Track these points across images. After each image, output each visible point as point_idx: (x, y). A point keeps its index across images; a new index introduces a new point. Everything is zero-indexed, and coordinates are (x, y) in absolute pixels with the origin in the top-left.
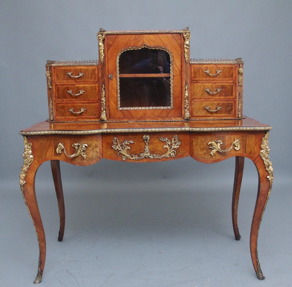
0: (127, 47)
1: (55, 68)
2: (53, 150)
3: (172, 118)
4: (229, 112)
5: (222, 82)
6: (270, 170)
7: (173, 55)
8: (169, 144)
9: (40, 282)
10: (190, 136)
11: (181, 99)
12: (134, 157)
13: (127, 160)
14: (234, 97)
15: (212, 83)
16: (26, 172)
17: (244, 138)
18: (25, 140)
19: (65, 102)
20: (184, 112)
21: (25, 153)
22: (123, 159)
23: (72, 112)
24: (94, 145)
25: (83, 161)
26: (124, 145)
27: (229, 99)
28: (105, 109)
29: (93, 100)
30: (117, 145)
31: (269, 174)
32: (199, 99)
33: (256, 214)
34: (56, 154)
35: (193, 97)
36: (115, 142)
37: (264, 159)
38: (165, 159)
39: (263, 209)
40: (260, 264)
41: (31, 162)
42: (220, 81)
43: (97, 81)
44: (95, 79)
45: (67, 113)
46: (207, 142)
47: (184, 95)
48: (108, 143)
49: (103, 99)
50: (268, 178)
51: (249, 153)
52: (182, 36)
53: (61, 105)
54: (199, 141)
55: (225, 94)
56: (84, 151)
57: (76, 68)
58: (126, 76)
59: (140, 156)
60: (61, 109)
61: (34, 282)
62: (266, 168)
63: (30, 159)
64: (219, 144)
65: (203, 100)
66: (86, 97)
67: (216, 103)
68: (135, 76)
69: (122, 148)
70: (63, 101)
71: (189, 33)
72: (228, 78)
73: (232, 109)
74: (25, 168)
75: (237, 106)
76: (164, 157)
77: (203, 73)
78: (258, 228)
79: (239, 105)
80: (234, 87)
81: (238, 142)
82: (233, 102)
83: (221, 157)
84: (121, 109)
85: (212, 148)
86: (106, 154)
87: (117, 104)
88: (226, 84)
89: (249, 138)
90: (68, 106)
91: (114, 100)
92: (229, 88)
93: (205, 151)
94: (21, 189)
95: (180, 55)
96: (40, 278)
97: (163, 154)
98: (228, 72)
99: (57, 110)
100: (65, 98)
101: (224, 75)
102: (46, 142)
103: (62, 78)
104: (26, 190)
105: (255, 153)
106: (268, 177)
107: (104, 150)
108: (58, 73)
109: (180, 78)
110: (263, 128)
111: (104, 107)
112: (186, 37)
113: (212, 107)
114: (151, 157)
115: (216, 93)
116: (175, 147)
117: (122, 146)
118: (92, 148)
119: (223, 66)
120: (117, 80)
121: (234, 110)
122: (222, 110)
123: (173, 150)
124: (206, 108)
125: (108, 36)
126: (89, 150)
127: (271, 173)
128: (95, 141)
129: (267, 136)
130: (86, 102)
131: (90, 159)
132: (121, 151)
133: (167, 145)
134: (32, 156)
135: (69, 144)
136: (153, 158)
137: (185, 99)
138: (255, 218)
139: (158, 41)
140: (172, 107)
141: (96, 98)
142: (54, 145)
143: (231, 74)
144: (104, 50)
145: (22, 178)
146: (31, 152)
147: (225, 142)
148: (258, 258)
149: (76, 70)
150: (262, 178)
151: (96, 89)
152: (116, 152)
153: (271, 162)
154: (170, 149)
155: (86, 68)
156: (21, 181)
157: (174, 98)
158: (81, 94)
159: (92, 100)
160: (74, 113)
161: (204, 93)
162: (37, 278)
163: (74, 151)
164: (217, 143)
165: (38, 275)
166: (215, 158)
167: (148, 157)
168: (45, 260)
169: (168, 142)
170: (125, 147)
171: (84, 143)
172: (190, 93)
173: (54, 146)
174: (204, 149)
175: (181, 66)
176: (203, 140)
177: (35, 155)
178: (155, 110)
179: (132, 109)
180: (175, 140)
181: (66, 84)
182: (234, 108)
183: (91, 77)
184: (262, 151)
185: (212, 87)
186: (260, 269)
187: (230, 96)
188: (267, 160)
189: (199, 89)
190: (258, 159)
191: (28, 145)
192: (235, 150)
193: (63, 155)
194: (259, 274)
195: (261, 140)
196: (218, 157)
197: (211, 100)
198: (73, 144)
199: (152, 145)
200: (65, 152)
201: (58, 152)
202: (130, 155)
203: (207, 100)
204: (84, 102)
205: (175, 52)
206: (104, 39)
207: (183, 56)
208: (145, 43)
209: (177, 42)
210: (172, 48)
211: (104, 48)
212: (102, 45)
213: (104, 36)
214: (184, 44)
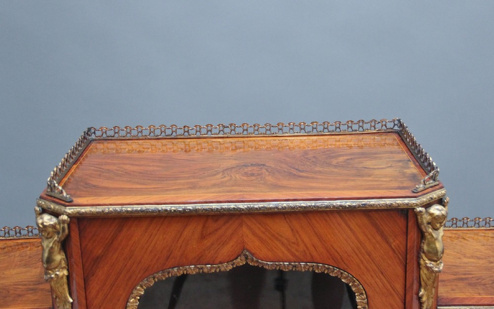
0: (170, 263)
7: (370, 293)
52: (411, 223)
71: (440, 201)
95: (402, 294)
112: (429, 223)
125: (85, 224)
139: (306, 239)
144: (68, 277)
205: (380, 284)
206: (68, 237)
207: (415, 296)
208: (248, 251)
209: (387, 242)
210: (366, 268)
211: (68, 270)
212: (59, 257)
213: (66, 225)
214: (420, 249)
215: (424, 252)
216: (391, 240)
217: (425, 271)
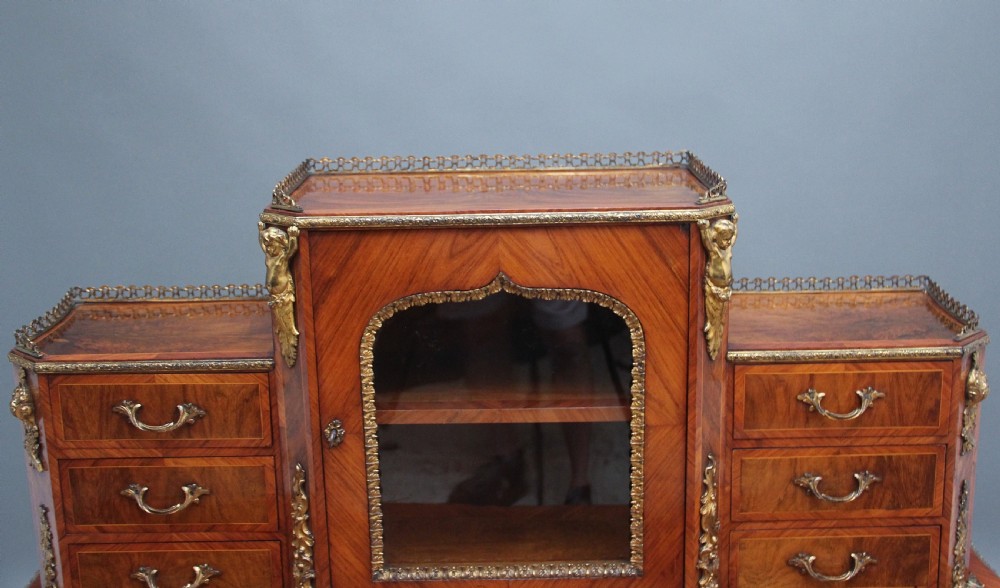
0: (413, 288)
1: (55, 382)
4: (913, 574)
5: (882, 441)
7: (647, 328)
11: (684, 533)
14: (938, 510)
15: (835, 450)
19: (111, 537)
23: (152, 582)
27: (912, 518)
28: (312, 581)
29: (251, 531)
32: (767, 521)
35: (737, 515)
42: (870, 441)
43: (269, 444)
44: (258, 432)
47: (697, 514)
49: (302, 534)
52: (694, 240)
53: (92, 550)
55: (894, 497)
57: (160, 380)
58: (410, 421)
60: (97, 571)
65: (785, 525)
66: (217, 514)
67: (848, 535)
68: (457, 421)
70: (102, 531)
71: (729, 217)
72: (914, 423)
73: (924, 565)
75: (950, 548)
77: (793, 405)
79: (957, 540)
80: (940, 467)
82: (930, 533)
84: (387, 575)
87: (371, 556)
88: (901, 453)
90: (130, 556)
91: (356, 539)
92: (913, 467)
95: (684, 328)
98: (917, 397)
99: (75, 574)
100: (115, 517)
101: (897, 411)
103: (95, 430)
108: (71, 405)
109: (677, 435)
112: (714, 240)
113: (828, 556)
115: (853, 497)
119: (891, 370)
120: (366, 449)
121: (934, 568)
122: (874, 569)
124: (802, 561)
125: (316, 238)
130: (217, 536)
137: (702, 532)
139: (573, 261)
140: (638, 570)
141: (265, 519)
143: (929, 404)
144: (294, 304)
149: (162, 390)
151: (263, 483)
155: (209, 381)
157: (645, 528)
158: (193, 504)
159: (246, 528)
161: (795, 494)
172: (724, 494)
175: (688, 385)
179: (441, 574)
181: (115, 454)
183: (240, 423)
185: (832, 463)
187: (920, 506)
189: (768, 475)
197: (826, 524)
203: (806, 524)
204: (207, 536)
205: (659, 316)
206: (297, 254)
207: (699, 333)
208: (505, 274)
209: (667, 264)
210: (642, 296)
211: (295, 295)
212: (285, 279)
213: (294, 238)
214: (704, 274)
215: (709, 277)
216: (671, 261)
217: (711, 300)
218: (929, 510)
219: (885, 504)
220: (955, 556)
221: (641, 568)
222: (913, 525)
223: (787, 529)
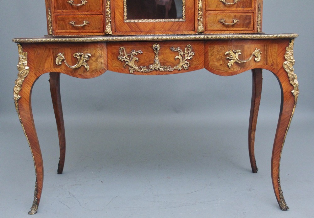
2: (52, 61)
3: (184, 32)
4: (248, 25)
6: (295, 84)
8: (182, 54)
9: (36, 213)
10: (205, 46)
11: (194, 10)
12: (143, 69)
13: (135, 72)
14: (253, 8)
16: (21, 86)
17: (265, 48)
18: (19, 48)
19: (65, 13)
20: (197, 25)
21: (20, 63)
22: (131, 71)
23: (74, 25)
24: (98, 54)
25: (85, 73)
26: (131, 55)
27: (247, 10)
28: (110, 22)
29: (97, 12)
30: (124, 55)
31: (293, 88)
32: (214, 11)
33: (278, 135)
34: (55, 65)
35: (207, 9)
36: (121, 52)
37: (288, 71)
38: (177, 71)
39: (286, 130)
40: (282, 193)
41: (27, 74)
45: (68, 26)
46: (223, 51)
47: (197, 6)
48: (113, 54)
49: (108, 10)
50: (293, 93)
51: (271, 65)
53: (60, 17)
54: (215, 50)
55: (243, 5)
56: (86, 61)
59: (149, 68)
60: (61, 22)
61: (29, 213)
62: (290, 81)
63: (26, 71)
64: (237, 54)
65: (218, 12)
66: (89, 8)
67: (233, 15)
69: (130, 59)
70: (63, 12)
73: (250, 23)
74: (20, 82)
75: (256, 19)
76: (175, 69)
78: (281, 151)
79: (258, 18)
81: (259, 52)
82: (251, 14)
83: (240, 69)
84: (127, 21)
85: (230, 59)
86: (112, 66)
87: (124, 16)
89: (271, 47)
90: (69, 18)
91: (120, 11)
93: (221, 62)
94: (15, 105)
96: (37, 207)
97: (174, 66)
99: (56, 23)
100: (66, 8)
102: (43, 51)
104: (21, 106)
105: (277, 65)
106: (293, 91)
107: (109, 61)
110: (287, 35)
111: (109, 19)
113: (228, 20)
114: (162, 69)
115: (232, 4)
116: (189, 58)
117: (129, 56)
118: (96, 58)
121: (252, 24)
122: (239, 23)
123: (186, 62)
124: (222, 21)
126: (92, 60)
127: (296, 87)
128: (99, 50)
129: (291, 44)
130: (88, 13)
131: (93, 71)
132: (128, 62)
133: (180, 55)
134: (27, 68)
135: (70, 54)
136: (164, 70)
137: (199, 10)
138: (277, 139)
140: (184, 20)
141: (100, 9)
142: (53, 55)
145: (17, 92)
146: (26, 62)
147: (244, 52)
148: (280, 186)
150: (285, 93)
152: (123, 63)
153: (296, 75)
154: (182, 61)
156: (16, 96)
157: (186, 9)
158: (83, 5)
159: (95, 11)
160: (75, 25)
161: (220, 4)
162: (33, 208)
163: (75, 61)
164: (235, 53)
165: (33, 205)
166: (232, 69)
167: (158, 68)
168: (42, 188)
169: (180, 52)
170: (132, 58)
171: (87, 52)
172: (204, 3)
173: (53, 57)
174: (220, 60)
176: (219, 50)
177: (32, 67)
178: (166, 22)
179: (140, 21)
180: (188, 50)
182: (252, 22)
184: (285, 62)
186: (283, 198)
187: (249, 7)
188: (291, 73)
190: (281, 72)
191: (23, 54)
192: (254, 62)
193: (63, 67)
194: (282, 204)
195: (285, 50)
196: (237, 68)
197: (227, 12)
198: (74, 53)
199: (162, 56)
200: (65, 62)
201: (57, 64)
202: (139, 68)
203: (222, 11)
204: (86, 13)
218: (251, 8)
219: (241, 7)
220: (258, 22)
221: (185, 19)
222: (248, 12)
223: (218, 13)
